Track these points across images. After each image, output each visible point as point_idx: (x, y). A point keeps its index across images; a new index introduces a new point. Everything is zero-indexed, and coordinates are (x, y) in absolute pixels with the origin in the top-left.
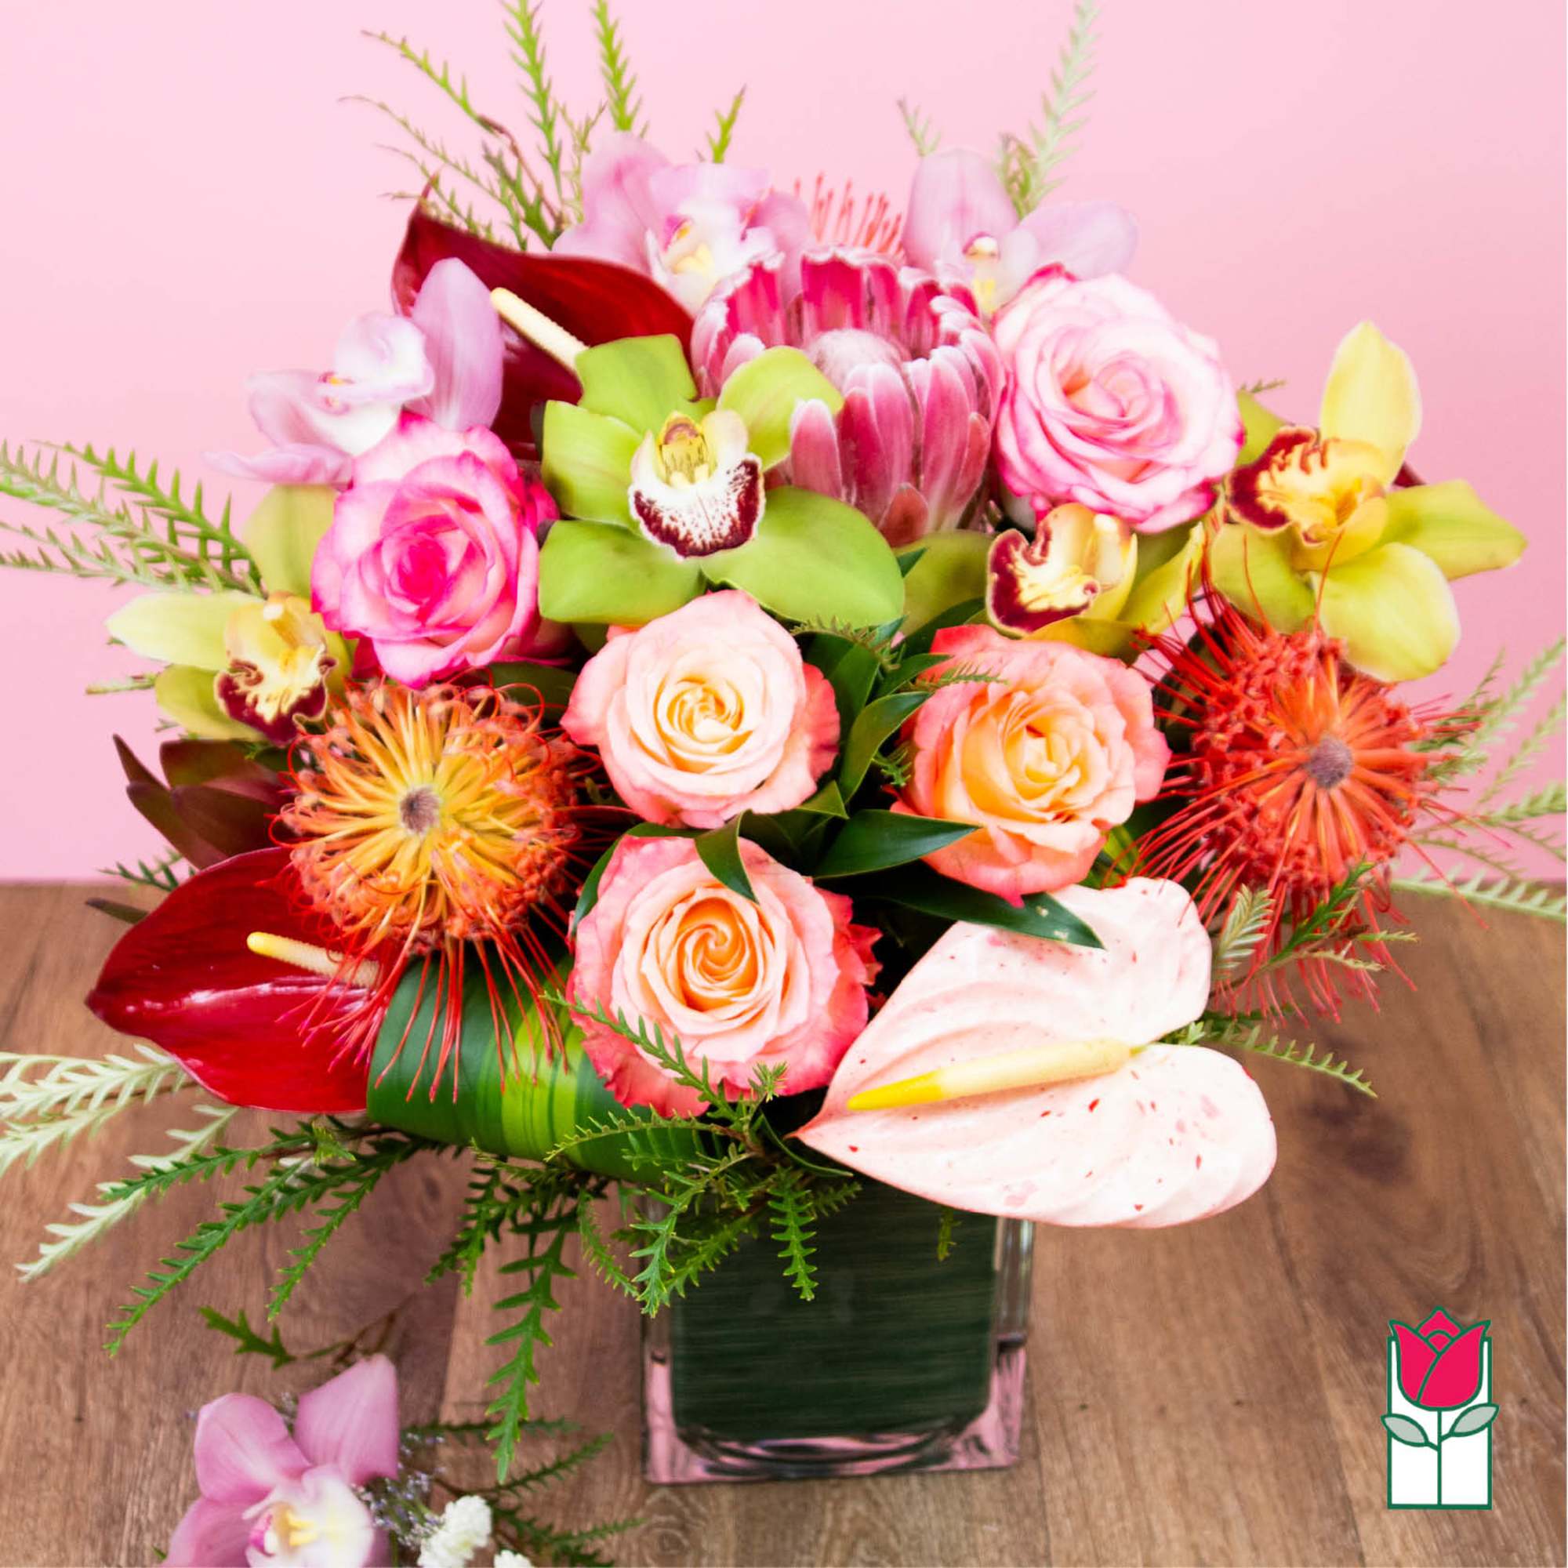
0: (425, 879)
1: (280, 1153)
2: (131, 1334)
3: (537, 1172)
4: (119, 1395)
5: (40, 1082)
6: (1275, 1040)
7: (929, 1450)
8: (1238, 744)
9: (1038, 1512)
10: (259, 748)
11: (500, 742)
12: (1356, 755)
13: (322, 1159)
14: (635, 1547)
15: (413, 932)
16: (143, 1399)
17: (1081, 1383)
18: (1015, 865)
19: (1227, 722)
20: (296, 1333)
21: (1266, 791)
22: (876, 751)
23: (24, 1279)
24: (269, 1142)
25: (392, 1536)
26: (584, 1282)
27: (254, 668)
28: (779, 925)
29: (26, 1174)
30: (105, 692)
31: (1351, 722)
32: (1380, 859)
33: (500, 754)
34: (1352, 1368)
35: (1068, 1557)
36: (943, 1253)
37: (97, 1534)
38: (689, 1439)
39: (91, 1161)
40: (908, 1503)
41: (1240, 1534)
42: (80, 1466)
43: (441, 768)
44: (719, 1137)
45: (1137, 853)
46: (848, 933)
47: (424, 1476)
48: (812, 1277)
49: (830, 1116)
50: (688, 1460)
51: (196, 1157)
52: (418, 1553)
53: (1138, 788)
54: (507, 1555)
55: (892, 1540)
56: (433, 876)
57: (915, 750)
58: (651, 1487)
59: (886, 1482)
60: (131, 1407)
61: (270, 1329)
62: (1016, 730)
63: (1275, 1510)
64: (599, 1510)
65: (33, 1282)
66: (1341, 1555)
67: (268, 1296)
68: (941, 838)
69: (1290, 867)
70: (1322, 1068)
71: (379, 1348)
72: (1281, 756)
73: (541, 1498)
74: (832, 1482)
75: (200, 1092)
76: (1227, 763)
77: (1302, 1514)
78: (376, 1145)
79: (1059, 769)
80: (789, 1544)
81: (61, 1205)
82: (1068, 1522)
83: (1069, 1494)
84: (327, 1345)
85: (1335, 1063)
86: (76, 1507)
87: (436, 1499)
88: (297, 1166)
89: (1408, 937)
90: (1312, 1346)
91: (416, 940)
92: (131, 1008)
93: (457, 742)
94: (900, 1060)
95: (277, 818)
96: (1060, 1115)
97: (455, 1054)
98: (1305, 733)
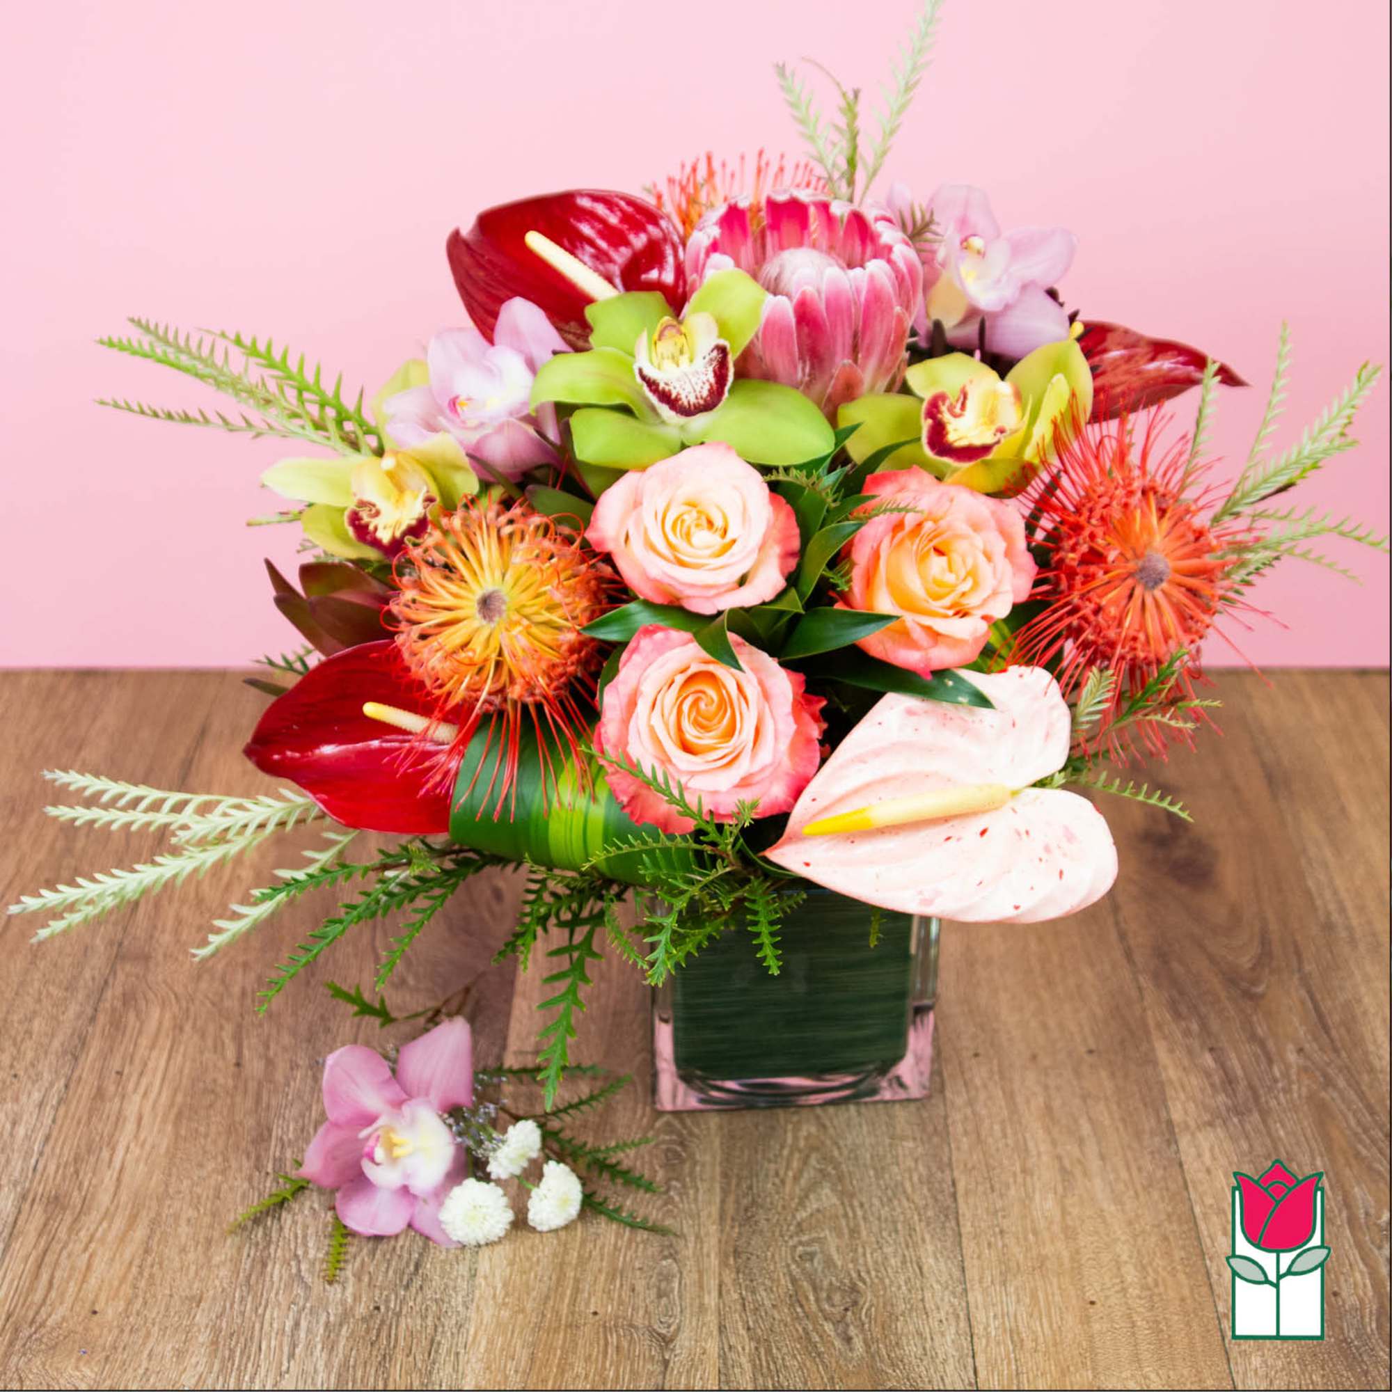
0: (494, 656)
1: (385, 867)
2: (277, 1001)
3: (573, 879)
4: (267, 1047)
5: (209, 816)
6: (1117, 782)
7: (863, 1087)
8: (1085, 560)
9: (943, 1133)
10: (376, 565)
11: (552, 557)
12: (1171, 564)
13: (415, 870)
14: (647, 1158)
15: (484, 695)
16: (285, 1049)
17: (974, 1037)
18: (925, 649)
19: (1076, 544)
20: (396, 1000)
21: (1106, 594)
22: (824, 566)
23: (197, 959)
24: (377, 859)
25: (468, 1150)
26: (609, 963)
27: (374, 505)
28: (752, 691)
29: (199, 883)
30: (260, 524)
31: (1167, 540)
32: (1192, 642)
33: (552, 565)
34: (1174, 1026)
35: (965, 1165)
36: (873, 943)
37: (251, 1148)
38: (686, 1078)
39: (246, 874)
40: (848, 1125)
41: (1092, 1148)
42: (238, 1099)
43: (508, 576)
44: (710, 856)
45: (1015, 643)
46: (802, 700)
47: (492, 1106)
48: (778, 958)
49: (790, 839)
50: (686, 1095)
51: (324, 870)
52: (487, 1163)
53: (1015, 592)
54: (552, 1164)
55: (836, 1153)
56: (500, 654)
57: (853, 565)
58: (659, 1114)
59: (831, 1110)
60: (276, 1054)
61: (379, 997)
62: (926, 550)
63: (1117, 1129)
64: (620, 1131)
65: (204, 961)
66: (1166, 1163)
67: (377, 972)
68: (872, 626)
69: (1127, 649)
70: (1153, 801)
71: (458, 1012)
72: (1119, 567)
73: (578, 1122)
74: (793, 1110)
75: (328, 820)
76: (1077, 574)
77: (1138, 1135)
78: (454, 861)
79: (957, 579)
80: (759, 1156)
81: (224, 906)
82: (965, 1139)
83: (966, 1118)
84: (420, 1009)
85: (1162, 798)
86: (236, 1130)
87: (501, 1122)
88: (397, 877)
89: (1216, 703)
90: (1144, 1010)
91: (486, 701)
92: (276, 757)
93: (521, 554)
94: (842, 799)
95: (386, 608)
96: (959, 840)
97: (513, 790)
98: (1134, 550)
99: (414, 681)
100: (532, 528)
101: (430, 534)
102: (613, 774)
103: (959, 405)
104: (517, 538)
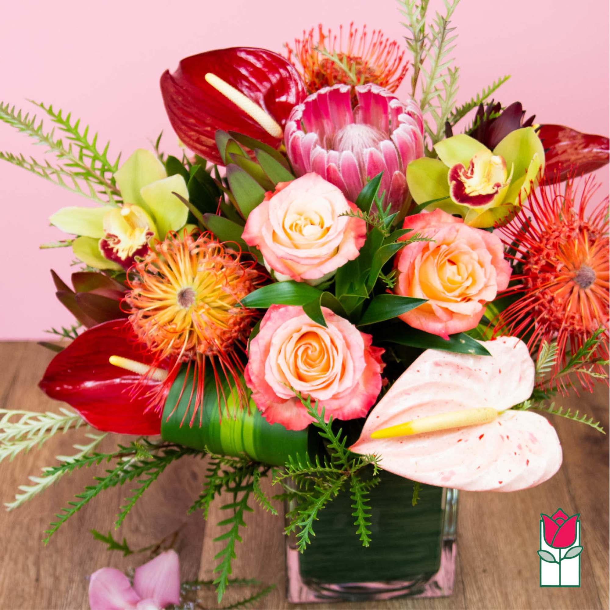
0: (188, 328)
1: (121, 455)
3: (236, 462)
4: (55, 569)
5: (17, 424)
6: (561, 409)
7: (414, 589)
8: (544, 270)
10: (117, 273)
11: (222, 268)
12: (596, 274)
13: (140, 457)
15: (182, 351)
16: (66, 570)
17: (483, 560)
18: (445, 322)
19: (538, 260)
20: (132, 540)
21: (556, 290)
22: (380, 271)
23: (9, 511)
24: (118, 450)
27: (117, 237)
28: (340, 343)
30: (48, 248)
31: (594, 259)
33: (222, 272)
36: (414, 503)
38: (307, 583)
42: (38, 601)
43: (196, 280)
46: (370, 350)
47: (191, 604)
49: (364, 441)
50: (307, 594)
51: (85, 457)
53: (498, 285)
56: (192, 326)
57: (399, 273)
58: (291, 604)
59: (396, 602)
60: (60, 574)
61: (123, 538)
62: (442, 262)
65: (13, 511)
69: (568, 324)
71: (171, 547)
72: (562, 274)
75: (89, 427)
76: (538, 278)
78: (166, 452)
79: (462, 279)
81: (26, 478)
84: (147, 545)
85: (588, 419)
88: (129, 461)
91: (183, 355)
92: (58, 388)
93: (204, 266)
94: (395, 417)
95: (123, 300)
96: (466, 441)
97: (201, 408)
98: (574, 265)
99: (140, 343)
100: (210, 250)
101: (149, 255)
102: (256, 393)
103: (470, 172)
104: (201, 256)
